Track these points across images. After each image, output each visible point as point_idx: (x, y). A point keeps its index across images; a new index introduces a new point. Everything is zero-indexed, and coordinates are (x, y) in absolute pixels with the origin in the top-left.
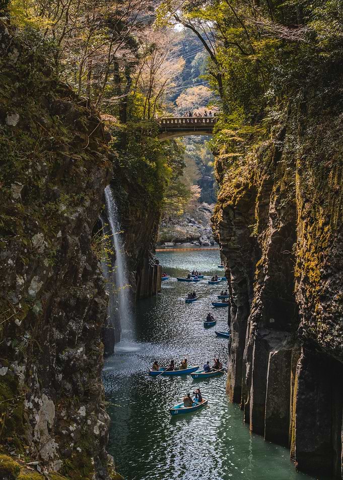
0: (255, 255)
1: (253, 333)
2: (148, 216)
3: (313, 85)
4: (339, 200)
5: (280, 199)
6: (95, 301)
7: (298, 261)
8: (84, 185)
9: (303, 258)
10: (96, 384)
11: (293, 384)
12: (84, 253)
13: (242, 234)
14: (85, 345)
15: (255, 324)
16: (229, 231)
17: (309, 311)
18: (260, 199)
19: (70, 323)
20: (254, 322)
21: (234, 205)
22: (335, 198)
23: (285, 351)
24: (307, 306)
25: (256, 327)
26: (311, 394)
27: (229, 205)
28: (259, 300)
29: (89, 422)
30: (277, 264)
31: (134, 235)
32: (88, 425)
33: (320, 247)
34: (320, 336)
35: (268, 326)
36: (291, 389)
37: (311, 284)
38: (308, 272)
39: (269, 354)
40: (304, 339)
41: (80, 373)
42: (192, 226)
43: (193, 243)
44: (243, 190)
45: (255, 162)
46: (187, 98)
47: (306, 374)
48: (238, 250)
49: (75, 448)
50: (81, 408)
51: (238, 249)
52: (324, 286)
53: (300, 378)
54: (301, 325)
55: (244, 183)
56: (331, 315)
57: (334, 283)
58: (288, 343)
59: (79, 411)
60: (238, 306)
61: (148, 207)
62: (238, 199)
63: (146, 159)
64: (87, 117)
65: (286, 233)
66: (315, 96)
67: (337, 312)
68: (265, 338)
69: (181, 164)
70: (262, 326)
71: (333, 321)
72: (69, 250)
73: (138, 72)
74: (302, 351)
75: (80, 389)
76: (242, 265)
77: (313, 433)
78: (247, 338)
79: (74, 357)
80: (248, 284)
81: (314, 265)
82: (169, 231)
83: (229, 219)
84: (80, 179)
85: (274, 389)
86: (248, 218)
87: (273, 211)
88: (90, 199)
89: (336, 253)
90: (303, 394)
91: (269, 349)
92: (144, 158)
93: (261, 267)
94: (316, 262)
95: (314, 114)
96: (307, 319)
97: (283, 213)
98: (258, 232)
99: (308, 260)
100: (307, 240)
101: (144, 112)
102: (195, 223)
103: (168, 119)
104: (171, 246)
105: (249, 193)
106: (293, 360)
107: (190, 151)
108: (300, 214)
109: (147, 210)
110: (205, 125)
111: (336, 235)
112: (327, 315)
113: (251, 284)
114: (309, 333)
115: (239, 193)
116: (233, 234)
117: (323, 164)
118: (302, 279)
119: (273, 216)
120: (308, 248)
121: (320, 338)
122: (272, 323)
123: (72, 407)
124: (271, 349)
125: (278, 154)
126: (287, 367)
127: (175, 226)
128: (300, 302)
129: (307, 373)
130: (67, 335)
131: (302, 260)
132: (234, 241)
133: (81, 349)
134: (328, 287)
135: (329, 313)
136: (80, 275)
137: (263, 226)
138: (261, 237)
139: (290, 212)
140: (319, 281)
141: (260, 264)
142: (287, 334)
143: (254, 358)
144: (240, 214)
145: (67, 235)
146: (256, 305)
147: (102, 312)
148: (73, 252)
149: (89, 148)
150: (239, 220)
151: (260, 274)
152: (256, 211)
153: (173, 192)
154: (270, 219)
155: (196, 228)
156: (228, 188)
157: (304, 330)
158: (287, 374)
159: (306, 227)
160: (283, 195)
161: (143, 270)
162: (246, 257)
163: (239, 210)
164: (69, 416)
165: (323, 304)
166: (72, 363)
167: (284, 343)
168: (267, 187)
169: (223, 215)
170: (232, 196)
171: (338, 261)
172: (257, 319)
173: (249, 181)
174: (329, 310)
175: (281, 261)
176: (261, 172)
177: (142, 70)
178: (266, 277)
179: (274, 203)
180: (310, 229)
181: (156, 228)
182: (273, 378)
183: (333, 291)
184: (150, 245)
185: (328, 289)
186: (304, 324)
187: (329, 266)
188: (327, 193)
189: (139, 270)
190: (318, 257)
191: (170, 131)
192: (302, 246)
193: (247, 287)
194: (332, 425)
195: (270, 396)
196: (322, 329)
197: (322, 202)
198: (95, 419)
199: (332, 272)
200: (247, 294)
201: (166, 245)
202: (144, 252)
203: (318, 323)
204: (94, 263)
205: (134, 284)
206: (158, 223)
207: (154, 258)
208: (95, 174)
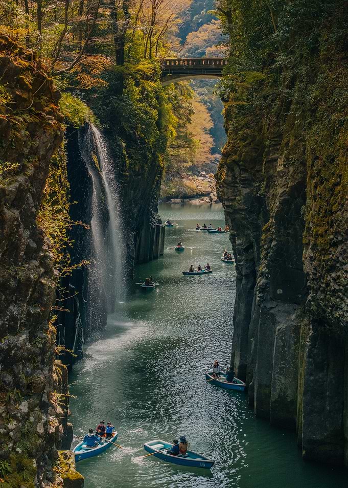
0: (263, 218)
1: (259, 305)
2: (149, 171)
5: (289, 155)
6: (41, 282)
7: (307, 226)
8: (26, 151)
9: (312, 222)
10: (40, 376)
11: (301, 364)
12: (26, 228)
13: (248, 193)
14: (29, 332)
15: (261, 295)
16: (234, 190)
17: (318, 283)
18: (267, 154)
19: (11, 307)
20: (260, 293)
21: (240, 161)
22: (347, 156)
23: (293, 326)
24: (316, 276)
25: (262, 299)
26: (320, 375)
27: (234, 161)
28: (266, 268)
29: (32, 419)
30: (285, 228)
31: (132, 192)
32: (31, 423)
33: (329, 211)
34: (329, 310)
35: (275, 298)
37: (320, 252)
38: (317, 238)
39: (276, 329)
40: (313, 314)
41: (23, 363)
42: (203, 180)
43: (203, 200)
44: (250, 143)
48: (244, 212)
49: (14, 449)
50: (23, 403)
51: (242, 210)
52: (333, 255)
53: (308, 357)
54: (309, 298)
55: (251, 136)
56: (341, 287)
57: (345, 251)
58: (297, 317)
59: (20, 407)
60: (243, 274)
61: (148, 160)
62: (244, 153)
64: (32, 73)
65: (296, 193)
66: (328, 39)
68: (272, 311)
69: (189, 110)
70: (269, 298)
71: (344, 295)
72: (6, 226)
73: (138, 6)
74: (311, 327)
75: (22, 382)
77: (322, 419)
78: (253, 310)
79: (16, 345)
80: (255, 250)
81: (323, 230)
82: (176, 185)
83: (234, 176)
84: (21, 144)
85: (281, 369)
86: (255, 176)
87: (281, 168)
88: (35, 167)
89: (347, 219)
90: (311, 375)
91: (276, 323)
93: (267, 231)
94: (326, 228)
95: (327, 60)
96: (315, 291)
97: (292, 171)
98: (265, 192)
99: (317, 225)
100: (317, 202)
101: (145, 51)
102: (206, 177)
103: (173, 60)
104: (178, 203)
105: (256, 147)
106: (302, 337)
107: (202, 95)
108: (309, 172)
109: (147, 164)
110: (214, 67)
112: (336, 287)
113: (258, 250)
114: (317, 307)
115: (245, 146)
116: (238, 193)
117: (334, 116)
118: (310, 247)
119: (281, 174)
120: (318, 211)
121: (329, 313)
122: (280, 294)
123: (12, 402)
124: (279, 323)
125: (287, 105)
126: (295, 343)
127: (184, 180)
128: (308, 272)
129: (316, 351)
130: (7, 321)
131: (311, 225)
132: (239, 201)
133: (24, 337)
134: (339, 255)
135: (339, 285)
136: (22, 253)
137: (271, 186)
138: (268, 198)
139: (300, 170)
140: (328, 249)
141: (267, 228)
142: (296, 306)
143: (259, 333)
144: (246, 171)
145: (5, 209)
146: (262, 274)
147: (48, 294)
148: (13, 227)
149: (33, 108)
150: (245, 177)
151: (267, 240)
152: (263, 168)
153: (179, 142)
154: (278, 178)
155: (207, 182)
156: (233, 142)
157: (312, 303)
158: (295, 351)
159: (316, 187)
160: (292, 151)
161: (143, 231)
162: (253, 219)
163: (245, 166)
164: (8, 413)
165: (332, 275)
166: (13, 352)
167: (293, 317)
168: (275, 141)
169: (228, 172)
170: (238, 150)
172: (263, 290)
173: (256, 134)
174: (339, 282)
175: (290, 225)
176: (269, 124)
177: (143, 3)
178: (274, 243)
179: (283, 160)
180: (319, 190)
181: (159, 183)
182: (280, 356)
183: (344, 261)
184: (152, 202)
185: (338, 258)
186: (312, 297)
187: (339, 233)
188: (339, 150)
189: (138, 231)
190: (328, 222)
191: (174, 73)
192: (311, 209)
193: (253, 253)
194: (343, 410)
195: (276, 376)
196: (332, 302)
197: (333, 160)
198: (39, 416)
199: (343, 239)
200: (254, 261)
201: (172, 201)
202: (144, 210)
203: (328, 296)
204: (39, 238)
205: (132, 247)
206: (161, 178)
207: (156, 218)
208: (40, 137)
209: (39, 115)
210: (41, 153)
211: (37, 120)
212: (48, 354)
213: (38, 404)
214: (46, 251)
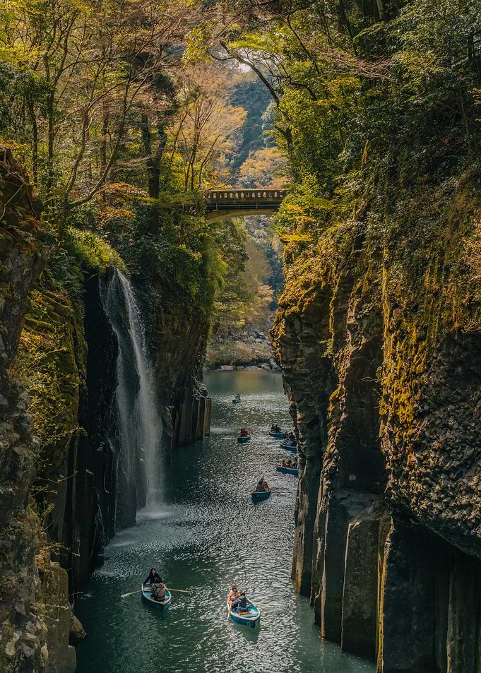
0: (330, 384)
1: (327, 496)
2: (191, 328)
3: (406, 142)
4: (438, 306)
5: (363, 303)
6: (14, 452)
7: (385, 392)
9: (391, 388)
10: (12, 578)
11: (381, 571)
13: (312, 353)
15: (328, 482)
16: (294, 349)
17: (399, 465)
18: (335, 304)
20: (327, 479)
21: (301, 313)
22: (434, 302)
23: (370, 522)
24: (397, 457)
25: (331, 488)
26: (405, 585)
27: (293, 313)
28: (334, 448)
30: (358, 396)
31: (170, 355)
33: (413, 373)
34: (413, 500)
35: (347, 486)
36: (379, 577)
37: (402, 425)
38: (397, 408)
39: (348, 525)
40: (395, 506)
42: (261, 342)
43: (260, 367)
44: (313, 291)
45: (329, 251)
46: (256, 165)
47: (397, 555)
48: (307, 377)
51: (306, 375)
52: (418, 429)
53: (389, 561)
54: (389, 484)
55: (314, 282)
56: (429, 470)
57: (433, 424)
58: (375, 510)
60: (307, 456)
61: (190, 315)
62: (307, 303)
63: (187, 248)
64: (4, 176)
65: (371, 352)
66: (408, 158)
67: (437, 466)
68: (343, 503)
69: (242, 255)
70: (338, 485)
71: (432, 480)
73: (177, 126)
74: (392, 523)
76: (312, 398)
77: (408, 642)
78: (319, 502)
80: (322, 425)
81: (405, 398)
82: (227, 349)
83: (294, 332)
85: (355, 577)
86: (320, 331)
87: (352, 321)
88: (6, 298)
89: (435, 382)
90: (393, 584)
91: (348, 518)
92: (184, 246)
93: (336, 401)
94: (408, 394)
95: (409, 183)
96: (397, 476)
97: (366, 324)
98: (334, 351)
99: (398, 391)
100: (397, 362)
101: (186, 181)
102: (264, 338)
103: (220, 192)
104: (229, 371)
105: (322, 295)
106: (381, 535)
107: (259, 237)
108: (387, 324)
109: (188, 320)
110: (271, 200)
111: (435, 355)
112: (423, 470)
113: (325, 425)
114: (400, 497)
115: (308, 295)
116: (299, 354)
117: (417, 253)
118: (389, 419)
119: (353, 329)
120: (398, 373)
121: (414, 503)
122: (353, 481)
124: (351, 518)
125: (359, 241)
126: (373, 544)
127: (237, 342)
128: (387, 452)
129: (398, 553)
131: (389, 391)
132: (301, 363)
134: (425, 429)
135: (426, 468)
137: (340, 344)
138: (337, 359)
139: (375, 322)
140: (412, 421)
141: (335, 396)
142: (374, 497)
143: (326, 532)
144: (309, 325)
146: (331, 456)
147: (24, 469)
149: (4, 222)
150: (308, 333)
151: (335, 411)
152: (330, 321)
153: (231, 294)
154: (349, 332)
155: (266, 345)
156: (292, 289)
157: (392, 491)
158: (372, 555)
159: (395, 343)
160: (366, 299)
161: (184, 404)
162: (318, 386)
163: (307, 320)
165: (417, 455)
167: (370, 510)
168: (345, 287)
169: (286, 327)
170: (298, 300)
171: (438, 392)
172: (331, 476)
173: (321, 279)
174: (426, 464)
175: (364, 393)
176: (337, 266)
177: (184, 123)
178: (344, 416)
179: (354, 310)
180: (399, 347)
181: (203, 345)
182: (354, 561)
183: (431, 437)
184: (195, 368)
185: (424, 432)
186: (393, 484)
187: (425, 400)
188: (423, 295)
189: (177, 403)
190: (411, 387)
191: (223, 208)
192: (389, 371)
193: (319, 429)
194: (435, 630)
195: (349, 586)
196: (417, 490)
197: (416, 308)
198: (8, 632)
199: (430, 408)
200: (320, 439)
201: (223, 369)
202: (185, 378)
203: (412, 482)
204: (12, 394)
205: (170, 424)
206: (206, 338)
207: (200, 388)
208: (14, 260)
209: (12, 230)
210: (15, 281)
211: (10, 237)
212: (28, 550)
213: (8, 616)
214: (23, 411)
